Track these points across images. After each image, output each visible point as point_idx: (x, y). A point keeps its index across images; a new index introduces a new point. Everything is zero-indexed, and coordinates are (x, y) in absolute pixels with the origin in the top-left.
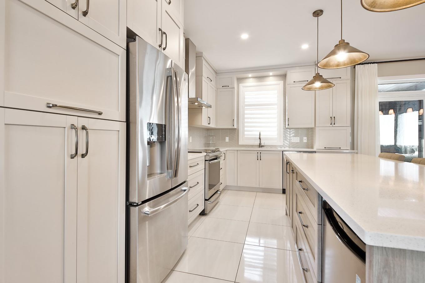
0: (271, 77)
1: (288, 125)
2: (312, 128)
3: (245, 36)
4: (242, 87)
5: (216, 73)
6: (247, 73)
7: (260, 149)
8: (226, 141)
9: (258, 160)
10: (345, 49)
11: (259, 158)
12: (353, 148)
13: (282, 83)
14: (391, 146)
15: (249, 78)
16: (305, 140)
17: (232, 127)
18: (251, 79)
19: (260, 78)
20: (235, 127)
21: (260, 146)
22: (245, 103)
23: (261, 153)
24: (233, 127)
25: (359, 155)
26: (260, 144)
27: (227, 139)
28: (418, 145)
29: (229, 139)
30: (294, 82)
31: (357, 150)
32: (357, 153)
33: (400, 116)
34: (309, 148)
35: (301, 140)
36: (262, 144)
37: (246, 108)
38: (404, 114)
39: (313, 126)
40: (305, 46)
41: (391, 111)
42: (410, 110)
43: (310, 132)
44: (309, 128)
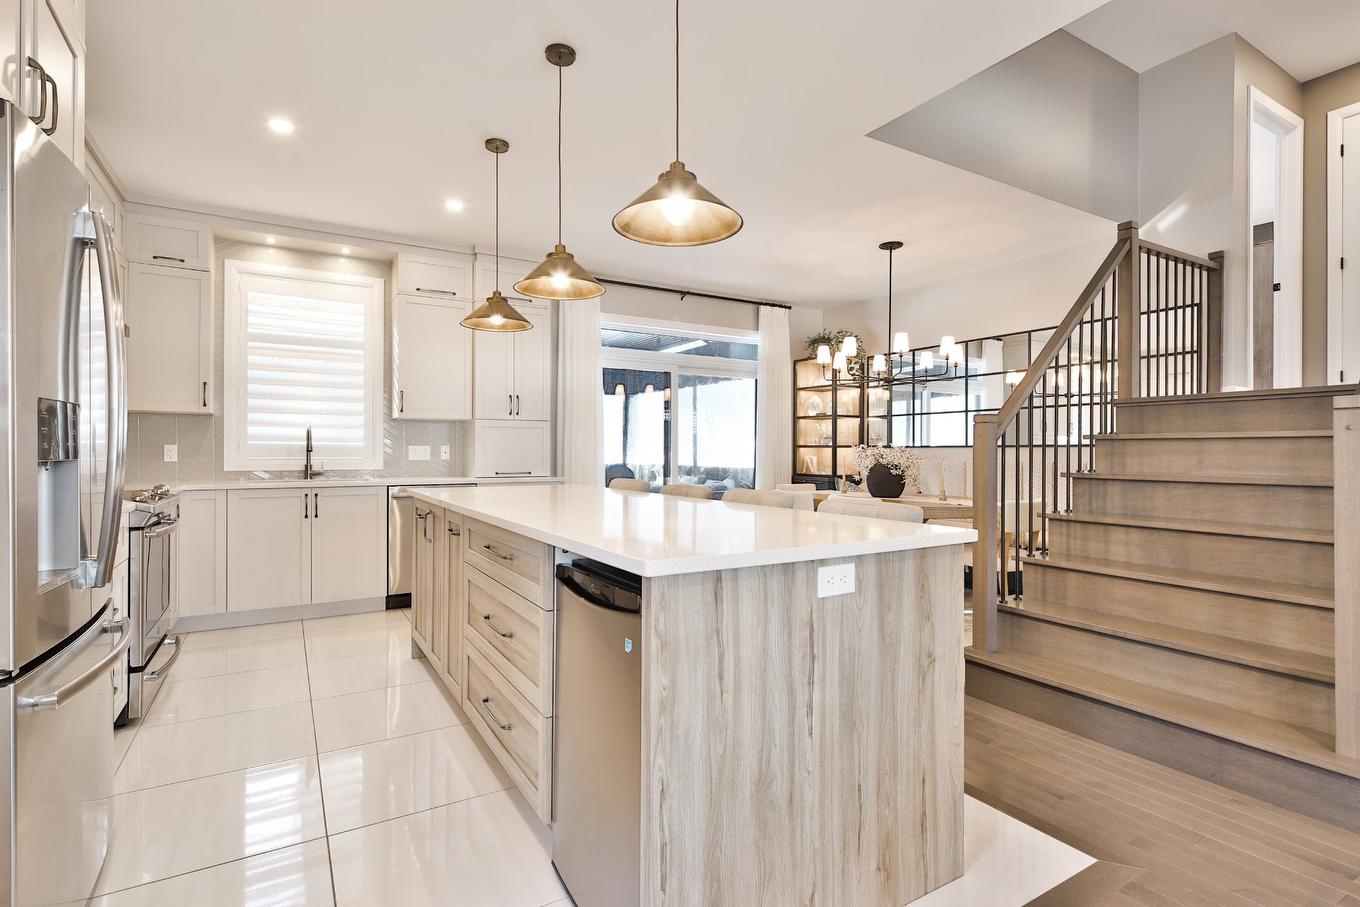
0: (342, 260)
1: (402, 411)
2: (463, 422)
3: (281, 126)
4: (234, 271)
5: (123, 200)
6: (260, 231)
7: (309, 483)
8: (166, 459)
9: (306, 517)
10: (565, 267)
11: (311, 512)
12: (554, 473)
13: (378, 283)
14: (616, 466)
15: (268, 246)
16: (445, 452)
17: (199, 409)
18: (271, 251)
19: (309, 256)
20: (211, 408)
21: (308, 473)
22: (250, 330)
23: (316, 495)
24: (204, 410)
25: (566, 486)
26: (306, 466)
27: (171, 453)
28: (663, 463)
29: (180, 454)
30: (418, 289)
31: (563, 475)
32: (563, 483)
33: (633, 399)
34: (455, 476)
35: (435, 453)
36: (316, 468)
37: (252, 348)
38: (640, 395)
39: (468, 417)
40: (454, 205)
41: (620, 389)
42: (650, 388)
43: (460, 431)
44: (455, 421)
